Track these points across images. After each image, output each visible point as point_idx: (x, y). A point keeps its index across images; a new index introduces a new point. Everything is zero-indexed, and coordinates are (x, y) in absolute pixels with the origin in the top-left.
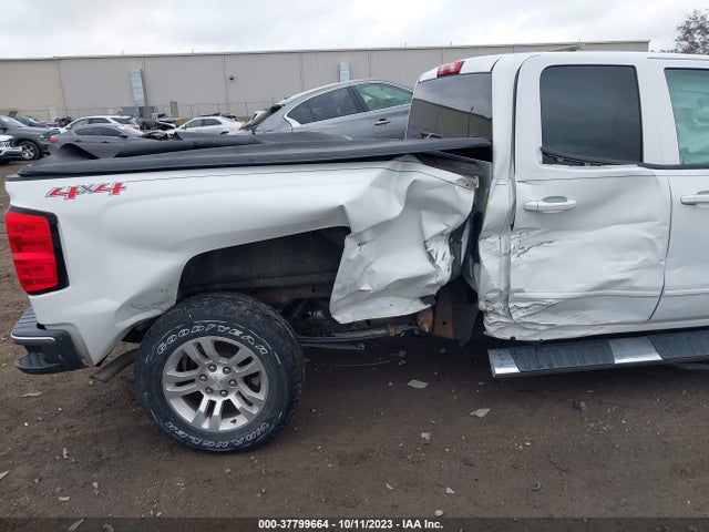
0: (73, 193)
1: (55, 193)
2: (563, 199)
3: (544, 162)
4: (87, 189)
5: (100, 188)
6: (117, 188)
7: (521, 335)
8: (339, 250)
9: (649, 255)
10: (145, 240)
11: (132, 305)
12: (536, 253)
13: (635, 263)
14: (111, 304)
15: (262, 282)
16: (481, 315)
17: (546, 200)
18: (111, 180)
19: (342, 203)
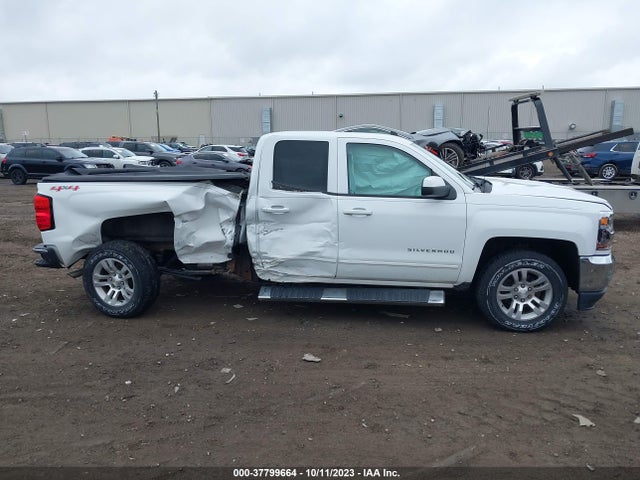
0: (59, 189)
1: (53, 188)
2: (282, 207)
3: (274, 188)
4: (65, 188)
5: (70, 188)
6: (76, 188)
7: (274, 279)
8: (173, 223)
9: (329, 240)
10: (85, 211)
11: (79, 240)
12: (274, 234)
13: (322, 243)
14: (70, 238)
15: (147, 239)
16: (252, 265)
17: (273, 207)
18: (74, 184)
19: (165, 199)
